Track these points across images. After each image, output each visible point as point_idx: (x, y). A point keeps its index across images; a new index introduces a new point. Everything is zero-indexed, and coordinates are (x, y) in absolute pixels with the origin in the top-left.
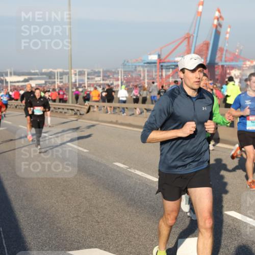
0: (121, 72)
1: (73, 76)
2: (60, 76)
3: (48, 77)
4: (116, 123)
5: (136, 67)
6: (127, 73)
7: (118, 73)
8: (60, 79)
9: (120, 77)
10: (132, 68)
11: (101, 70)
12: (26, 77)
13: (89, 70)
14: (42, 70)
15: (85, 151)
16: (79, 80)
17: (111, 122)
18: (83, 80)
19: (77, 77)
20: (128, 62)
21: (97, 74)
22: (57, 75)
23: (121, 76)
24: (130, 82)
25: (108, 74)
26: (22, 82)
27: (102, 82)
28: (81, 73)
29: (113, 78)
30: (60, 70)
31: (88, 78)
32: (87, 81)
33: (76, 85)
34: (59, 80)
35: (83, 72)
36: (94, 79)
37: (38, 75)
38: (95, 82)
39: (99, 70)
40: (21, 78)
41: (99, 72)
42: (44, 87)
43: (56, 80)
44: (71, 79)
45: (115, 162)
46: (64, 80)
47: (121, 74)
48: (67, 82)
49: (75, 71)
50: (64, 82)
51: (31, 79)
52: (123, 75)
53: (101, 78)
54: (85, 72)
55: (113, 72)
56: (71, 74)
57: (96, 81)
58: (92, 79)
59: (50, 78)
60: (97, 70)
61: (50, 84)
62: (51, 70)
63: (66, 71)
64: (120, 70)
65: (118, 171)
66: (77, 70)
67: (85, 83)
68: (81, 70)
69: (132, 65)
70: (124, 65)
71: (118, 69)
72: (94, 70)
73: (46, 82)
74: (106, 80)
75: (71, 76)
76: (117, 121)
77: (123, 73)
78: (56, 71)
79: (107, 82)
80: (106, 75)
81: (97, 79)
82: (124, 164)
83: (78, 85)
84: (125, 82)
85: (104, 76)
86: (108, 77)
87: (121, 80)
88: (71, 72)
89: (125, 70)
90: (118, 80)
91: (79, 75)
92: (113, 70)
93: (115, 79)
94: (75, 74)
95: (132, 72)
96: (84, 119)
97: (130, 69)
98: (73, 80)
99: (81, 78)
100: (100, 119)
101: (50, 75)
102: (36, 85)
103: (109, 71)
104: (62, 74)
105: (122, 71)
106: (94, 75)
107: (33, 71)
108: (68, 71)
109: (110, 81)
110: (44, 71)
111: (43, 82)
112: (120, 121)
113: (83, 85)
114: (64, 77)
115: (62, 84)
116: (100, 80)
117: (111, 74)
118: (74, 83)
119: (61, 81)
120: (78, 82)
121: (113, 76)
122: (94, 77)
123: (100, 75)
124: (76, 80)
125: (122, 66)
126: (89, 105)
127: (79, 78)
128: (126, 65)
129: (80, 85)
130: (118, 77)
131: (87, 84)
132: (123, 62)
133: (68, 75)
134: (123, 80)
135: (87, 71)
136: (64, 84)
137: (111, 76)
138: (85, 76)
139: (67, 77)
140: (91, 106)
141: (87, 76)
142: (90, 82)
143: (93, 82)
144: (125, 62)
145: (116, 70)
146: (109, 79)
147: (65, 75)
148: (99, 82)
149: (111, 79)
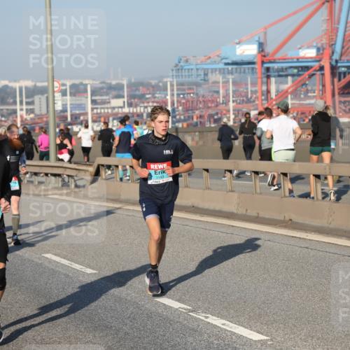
0: (172, 85)
1: (58, 95)
2: (27, 97)
5: (206, 75)
6: (186, 87)
8: (28, 103)
9: (168, 97)
10: (198, 75)
11: (125, 82)
13: (97, 83)
15: (89, 271)
16: (74, 107)
18: (83, 107)
19: (68, 97)
20: (187, 61)
21: (116, 91)
22: (21, 95)
23: (172, 95)
24: (193, 110)
25: (142, 90)
27: (126, 110)
28: (77, 90)
29: (154, 100)
30: (29, 83)
31: (94, 102)
32: (92, 109)
33: (66, 118)
34: (24, 107)
35: (82, 87)
36: (109, 102)
38: (110, 111)
39: (121, 82)
41: (120, 87)
43: (18, 107)
44: (54, 103)
46: (36, 107)
47: (172, 90)
48: (44, 111)
49: (63, 85)
50: (37, 112)
52: (175, 92)
53: (126, 100)
54: (86, 85)
55: (153, 87)
56: (54, 92)
57: (114, 108)
58: (104, 102)
59: (3, 101)
60: (114, 82)
61: (2, 116)
62: (4, 83)
63: (39, 84)
64: (168, 80)
65: (167, 318)
66: (68, 83)
67: (86, 114)
68: (77, 82)
69: (197, 69)
70: (178, 68)
71: (165, 80)
72: (109, 82)
74: (136, 106)
75: (54, 97)
77: (175, 87)
78: (16, 85)
80: (137, 93)
81: (116, 103)
82: (179, 301)
83: (69, 119)
84: (180, 108)
85: (131, 97)
86: (142, 98)
88: (54, 87)
89: (180, 80)
91: (71, 94)
92: (153, 82)
93: (158, 102)
94: (64, 93)
95: (198, 85)
97: (193, 79)
98: (59, 107)
99: (79, 100)
100: (123, 197)
101: (4, 95)
103: (142, 84)
104: (32, 93)
105: (175, 83)
106: (107, 94)
108: (46, 84)
109: (146, 107)
113: (82, 118)
114: (37, 98)
115: (32, 116)
116: (122, 105)
117: (148, 92)
118: (62, 114)
119: (31, 109)
120: (71, 111)
121: (153, 94)
122: (107, 97)
123: (121, 93)
124: (64, 106)
125: (173, 70)
126: (96, 165)
127: (74, 102)
128: (182, 69)
129: (76, 118)
130: (165, 97)
131: (93, 114)
132: (177, 62)
133: (46, 95)
134: (176, 105)
135: (90, 84)
136: (36, 115)
137: (148, 96)
138: (87, 98)
139: (44, 98)
140: (101, 167)
141: (92, 95)
142: (99, 111)
143: (106, 111)
144: (179, 62)
145: (160, 82)
146: (143, 103)
147: (40, 96)
148: (120, 109)
149: (148, 102)
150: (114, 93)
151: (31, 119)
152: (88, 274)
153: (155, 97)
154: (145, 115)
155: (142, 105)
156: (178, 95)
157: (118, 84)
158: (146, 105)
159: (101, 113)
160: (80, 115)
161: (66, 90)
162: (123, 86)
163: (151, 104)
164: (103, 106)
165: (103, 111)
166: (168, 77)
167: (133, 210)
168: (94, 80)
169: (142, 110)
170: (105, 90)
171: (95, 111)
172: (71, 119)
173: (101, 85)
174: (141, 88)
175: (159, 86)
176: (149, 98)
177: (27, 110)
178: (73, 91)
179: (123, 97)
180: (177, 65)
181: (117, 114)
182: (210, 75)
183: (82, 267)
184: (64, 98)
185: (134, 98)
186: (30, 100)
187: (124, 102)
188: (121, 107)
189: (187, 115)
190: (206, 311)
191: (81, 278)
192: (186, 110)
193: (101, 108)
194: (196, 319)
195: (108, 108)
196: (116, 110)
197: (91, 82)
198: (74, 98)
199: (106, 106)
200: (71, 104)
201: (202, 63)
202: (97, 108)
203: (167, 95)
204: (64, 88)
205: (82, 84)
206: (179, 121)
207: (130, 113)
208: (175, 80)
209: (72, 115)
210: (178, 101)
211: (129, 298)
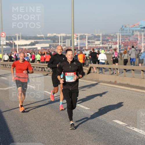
0: (119, 36)
1: (75, 39)
2: (63, 40)
3: (52, 41)
4: (115, 83)
5: (133, 32)
6: (125, 37)
7: (117, 38)
8: (63, 42)
9: (118, 41)
10: (130, 32)
11: (101, 35)
12: (33, 41)
13: (90, 35)
14: (47, 35)
15: (87, 108)
16: (81, 44)
17: (110, 83)
18: (84, 44)
19: (79, 40)
20: (125, 27)
21: (97, 38)
22: (61, 39)
23: (119, 40)
24: (127, 46)
26: (29, 45)
27: (101, 45)
28: (82, 38)
29: (112, 42)
30: (64, 35)
31: (88, 42)
32: (88, 45)
33: (78, 48)
34: (62, 44)
35: (84, 36)
36: (94, 42)
37: (43, 39)
38: (95, 46)
40: (28, 42)
41: (99, 37)
42: (49, 50)
43: (60, 44)
44: (74, 43)
45: (114, 120)
46: (66, 44)
47: (119, 38)
48: (69, 45)
49: (77, 35)
50: (67, 46)
51: (37, 43)
52: (121, 39)
53: (101, 41)
54: (86, 35)
55: (112, 37)
56: (74, 38)
57: (96, 45)
58: (92, 42)
59: (54, 42)
60: (97, 35)
61: (54, 47)
62: (55, 34)
63: (68, 35)
64: (118, 34)
65: (118, 128)
66: (79, 35)
67: (85, 47)
68: (82, 34)
69: (130, 30)
70: (122, 29)
71: (117, 34)
72: (95, 34)
73: (50, 45)
74: (105, 44)
75: (74, 40)
76: (116, 82)
77: (121, 37)
78: (59, 35)
79: (106, 45)
80: (106, 39)
81: (97, 43)
82: (122, 121)
83: (79, 49)
84: (122, 45)
85: (103, 40)
86: (107, 41)
87: (119, 43)
88: (74, 36)
89: (123, 34)
90: (116, 43)
91: (80, 39)
92: (112, 35)
93: (114, 43)
94: (77, 39)
95: (130, 36)
96: (85, 79)
97: (128, 34)
98: (75, 44)
101: (54, 39)
102: (42, 48)
103: (108, 36)
104: (65, 38)
105: (121, 35)
106: (94, 39)
107: (39, 36)
108: (70, 35)
109: (109, 45)
110: (48, 35)
111: (48, 45)
112: (118, 82)
114: (67, 40)
115: (65, 47)
116: (99, 43)
117: (110, 39)
118: (76, 47)
119: (64, 45)
120: (80, 46)
121: (112, 40)
122: (94, 41)
123: (99, 39)
124: (77, 43)
125: (120, 30)
126: (89, 67)
127: (81, 42)
128: (123, 30)
129: (81, 48)
130: (116, 41)
131: (88, 47)
132: (122, 27)
133: (70, 39)
134: (121, 44)
135: (87, 35)
136: (66, 47)
137: (110, 40)
138: (86, 40)
139: (69, 41)
140: (91, 68)
141: (88, 40)
142: (90, 46)
143: (93, 46)
144: (123, 27)
145: (115, 35)
146: (108, 43)
147: (68, 40)
148: (99, 45)
149: (110, 43)
150: (97, 39)
151: (65, 48)
152: (86, 110)
153: (112, 41)
154: (108, 48)
155: (107, 44)
156: (122, 40)
157: (98, 35)
158: (109, 43)
159: (91, 46)
160: (83, 47)
161: (78, 37)
162: (100, 36)
163: (111, 43)
164: (92, 44)
165: (92, 46)
166: (118, 33)
167: (104, 85)
168: (89, 34)
169: (107, 46)
170: (93, 38)
171: (89, 46)
172: (80, 49)
173: (91, 36)
174: (107, 37)
175: (114, 36)
176: (110, 41)
177: (63, 45)
178: (81, 38)
179: (100, 40)
180: (121, 28)
181: (98, 47)
182: (135, 32)
183: (84, 107)
184: (78, 40)
185: (104, 41)
186: (64, 41)
187: (100, 42)
188: (99, 44)
189: (125, 48)
190: (133, 126)
191: (84, 111)
192: (125, 46)
193: (91, 45)
194: (129, 129)
195: (94, 45)
196: (97, 45)
197: (88, 34)
198: (81, 41)
199: (93, 44)
200: (80, 43)
201: (132, 27)
202: (90, 45)
203: (117, 40)
204: (77, 37)
205: (84, 35)
206: (122, 50)
207: (102, 47)
208: (121, 34)
209: (80, 47)
210: (121, 42)
211: (102, 120)
